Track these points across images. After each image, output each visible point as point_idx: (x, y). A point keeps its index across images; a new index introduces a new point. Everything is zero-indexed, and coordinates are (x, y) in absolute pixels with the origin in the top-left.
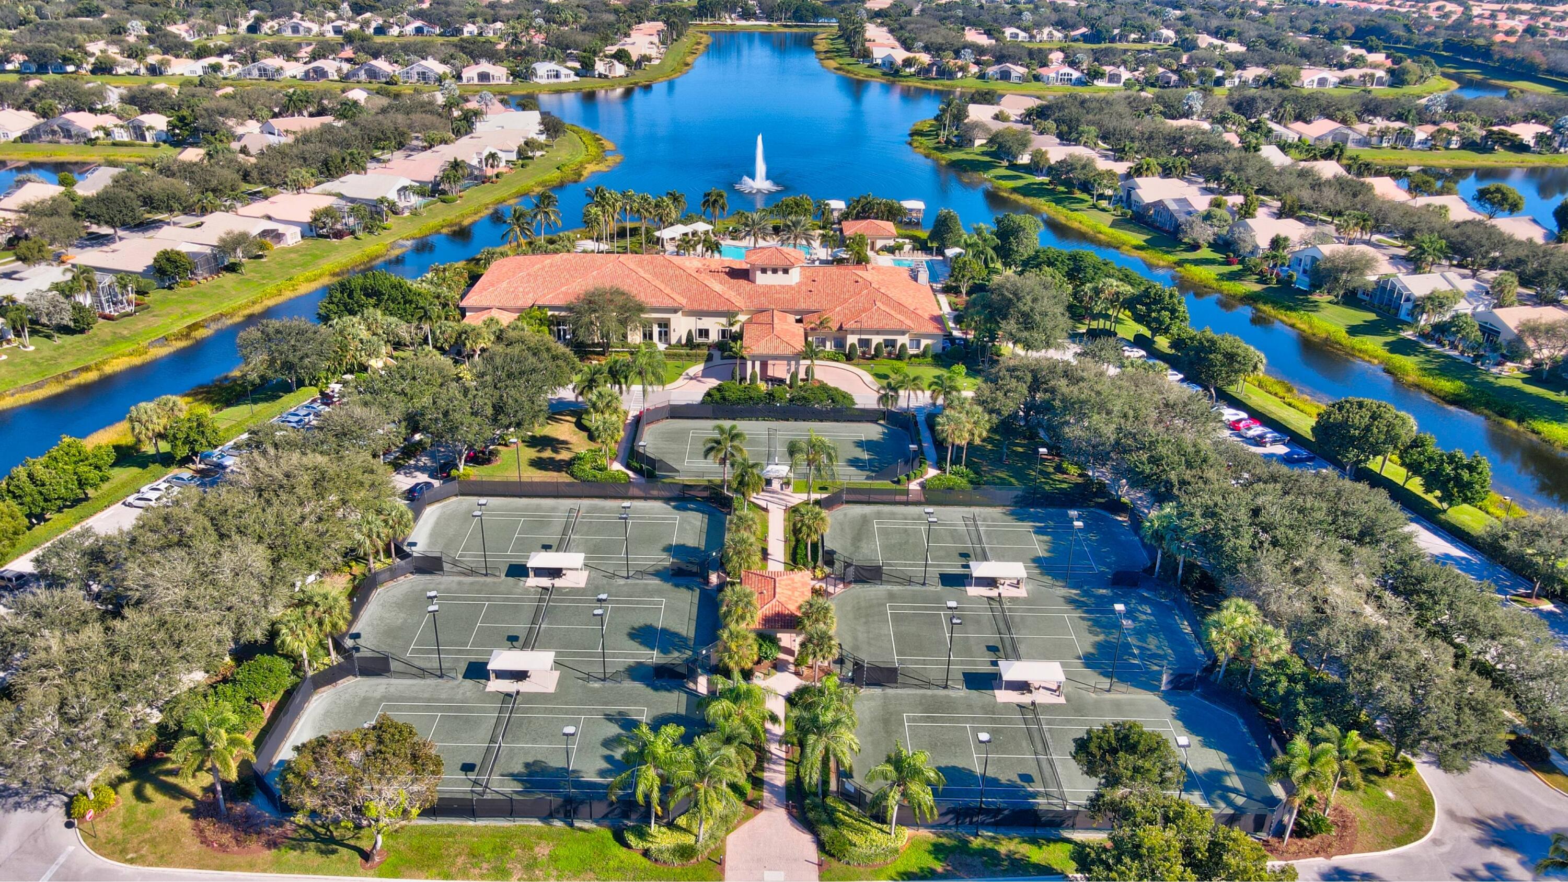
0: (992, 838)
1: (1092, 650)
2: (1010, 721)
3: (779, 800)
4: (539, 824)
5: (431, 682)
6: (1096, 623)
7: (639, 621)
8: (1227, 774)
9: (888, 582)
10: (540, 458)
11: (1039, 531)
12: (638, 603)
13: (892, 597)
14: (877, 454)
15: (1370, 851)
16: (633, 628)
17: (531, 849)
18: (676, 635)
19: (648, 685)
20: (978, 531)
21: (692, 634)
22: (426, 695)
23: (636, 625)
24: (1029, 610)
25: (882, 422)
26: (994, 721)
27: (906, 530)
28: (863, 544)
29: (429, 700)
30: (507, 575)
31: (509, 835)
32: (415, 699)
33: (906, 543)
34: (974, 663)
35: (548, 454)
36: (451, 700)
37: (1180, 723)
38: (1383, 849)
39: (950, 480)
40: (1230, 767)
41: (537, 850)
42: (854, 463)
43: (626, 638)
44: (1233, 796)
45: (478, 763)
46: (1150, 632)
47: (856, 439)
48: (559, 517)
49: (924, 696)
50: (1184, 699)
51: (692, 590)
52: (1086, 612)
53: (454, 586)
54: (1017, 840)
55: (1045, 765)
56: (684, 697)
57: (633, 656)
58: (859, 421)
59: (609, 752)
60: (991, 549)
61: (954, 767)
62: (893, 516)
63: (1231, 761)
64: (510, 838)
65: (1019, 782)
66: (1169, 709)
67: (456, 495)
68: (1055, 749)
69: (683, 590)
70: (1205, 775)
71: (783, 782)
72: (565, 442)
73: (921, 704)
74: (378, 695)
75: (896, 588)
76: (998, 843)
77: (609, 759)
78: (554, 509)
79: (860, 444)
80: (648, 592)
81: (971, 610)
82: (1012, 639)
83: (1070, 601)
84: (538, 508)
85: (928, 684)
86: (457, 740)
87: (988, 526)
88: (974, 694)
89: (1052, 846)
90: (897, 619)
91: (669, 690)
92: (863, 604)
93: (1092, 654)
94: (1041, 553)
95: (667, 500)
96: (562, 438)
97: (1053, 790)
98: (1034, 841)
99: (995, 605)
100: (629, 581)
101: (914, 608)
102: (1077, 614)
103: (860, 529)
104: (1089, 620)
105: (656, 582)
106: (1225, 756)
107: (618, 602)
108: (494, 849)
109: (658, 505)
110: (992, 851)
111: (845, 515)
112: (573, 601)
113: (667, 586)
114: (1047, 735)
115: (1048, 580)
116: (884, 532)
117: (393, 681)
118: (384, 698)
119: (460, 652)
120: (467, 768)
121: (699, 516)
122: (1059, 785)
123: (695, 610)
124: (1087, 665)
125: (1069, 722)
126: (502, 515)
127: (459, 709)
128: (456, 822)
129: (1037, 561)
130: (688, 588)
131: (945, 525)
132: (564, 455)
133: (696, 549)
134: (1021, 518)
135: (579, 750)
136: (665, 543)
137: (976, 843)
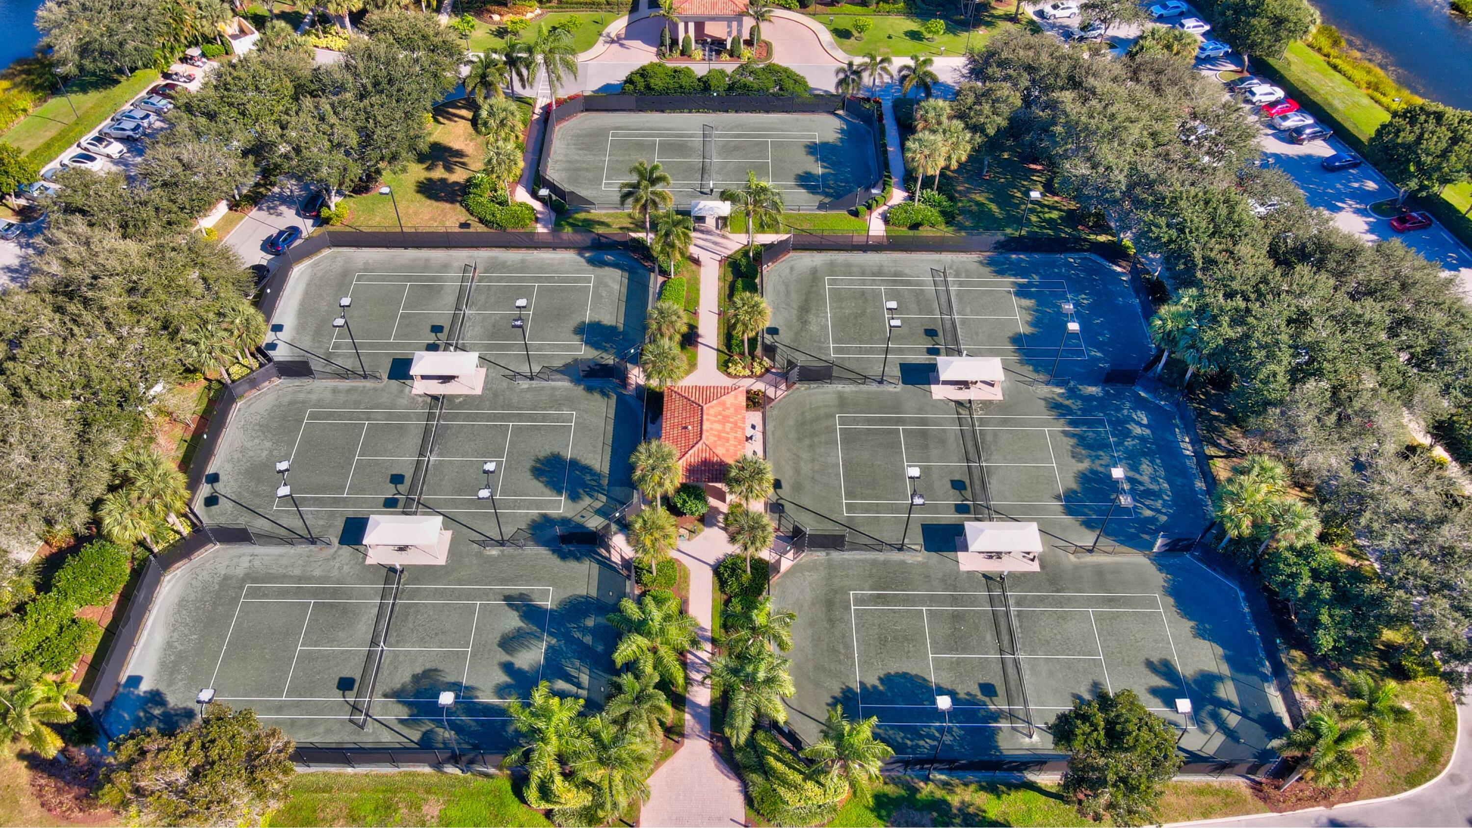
0: (945, 784)
1: (1074, 486)
2: (973, 601)
3: (703, 729)
4: (427, 770)
5: (302, 549)
6: (1082, 440)
7: (544, 447)
8: (1220, 678)
9: (840, 379)
10: (430, 180)
11: (1022, 292)
12: (544, 418)
13: (843, 403)
14: (833, 165)
15: (1378, 796)
16: (538, 460)
17: (418, 808)
18: (587, 469)
19: (554, 551)
20: (948, 291)
21: (606, 470)
22: (297, 572)
23: (542, 454)
24: (1004, 422)
25: (841, 112)
26: (955, 600)
27: (863, 293)
28: (812, 318)
29: (300, 579)
30: (390, 378)
31: (392, 788)
32: (283, 578)
33: (863, 313)
34: (935, 509)
35: (439, 173)
36: (325, 579)
37: (1171, 601)
38: (1393, 792)
39: (919, 211)
40: (1225, 669)
41: (425, 809)
42: (805, 181)
43: (528, 475)
44: (1225, 713)
45: (357, 677)
46: (1144, 455)
47: (807, 141)
48: (452, 279)
49: (874, 563)
50: (1177, 561)
51: (608, 397)
52: (1072, 423)
53: (328, 396)
54: (973, 787)
55: (1011, 670)
56: (595, 567)
57: (537, 505)
58: (813, 112)
59: (507, 658)
60: (963, 322)
61: (905, 675)
62: (848, 269)
63: (1228, 659)
64: (395, 792)
65: (980, 696)
66: (1159, 578)
67: (329, 247)
68: (1024, 644)
69: (597, 396)
70: (1196, 681)
71: (709, 699)
72: (459, 154)
73: (871, 576)
74: (240, 572)
75: (848, 389)
76: (951, 791)
77: (508, 668)
78: (445, 267)
79: (813, 149)
80: (558, 402)
81: (936, 422)
82: (981, 467)
83: (1055, 406)
84: (427, 265)
85: (879, 545)
86: (331, 641)
87: (961, 284)
88: (934, 557)
89: (1013, 795)
90: (849, 438)
91: (578, 559)
92: (808, 416)
93: (1075, 492)
94: (1023, 329)
95: (581, 250)
96: (456, 145)
97: (1018, 707)
98: (992, 788)
99: (965, 414)
100: (535, 383)
101: (868, 421)
102: (1060, 426)
103: (808, 293)
104: (1074, 435)
105: (563, 384)
106: (1220, 651)
107: (520, 417)
108: (376, 808)
109: (569, 256)
110: (944, 802)
111: (792, 269)
112: (468, 417)
113: (579, 391)
114: (1015, 622)
115: (1027, 370)
116: (838, 297)
117: (258, 550)
118: (250, 577)
119: (335, 502)
120: (345, 684)
121: (617, 273)
122: (1025, 703)
123: (610, 428)
124: (1069, 511)
125: (1041, 600)
126: (383, 278)
127: (335, 593)
128: (333, 769)
129: (1017, 340)
130: (604, 394)
131: (909, 283)
132: (459, 176)
133: (613, 329)
134: (1000, 269)
135: (474, 654)
136: (575, 321)
137: (926, 790)
